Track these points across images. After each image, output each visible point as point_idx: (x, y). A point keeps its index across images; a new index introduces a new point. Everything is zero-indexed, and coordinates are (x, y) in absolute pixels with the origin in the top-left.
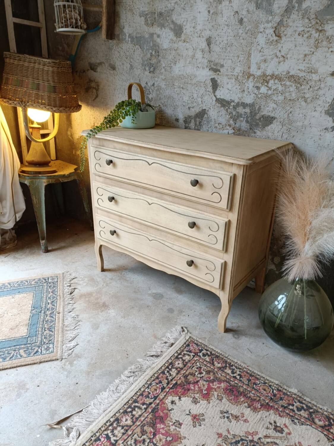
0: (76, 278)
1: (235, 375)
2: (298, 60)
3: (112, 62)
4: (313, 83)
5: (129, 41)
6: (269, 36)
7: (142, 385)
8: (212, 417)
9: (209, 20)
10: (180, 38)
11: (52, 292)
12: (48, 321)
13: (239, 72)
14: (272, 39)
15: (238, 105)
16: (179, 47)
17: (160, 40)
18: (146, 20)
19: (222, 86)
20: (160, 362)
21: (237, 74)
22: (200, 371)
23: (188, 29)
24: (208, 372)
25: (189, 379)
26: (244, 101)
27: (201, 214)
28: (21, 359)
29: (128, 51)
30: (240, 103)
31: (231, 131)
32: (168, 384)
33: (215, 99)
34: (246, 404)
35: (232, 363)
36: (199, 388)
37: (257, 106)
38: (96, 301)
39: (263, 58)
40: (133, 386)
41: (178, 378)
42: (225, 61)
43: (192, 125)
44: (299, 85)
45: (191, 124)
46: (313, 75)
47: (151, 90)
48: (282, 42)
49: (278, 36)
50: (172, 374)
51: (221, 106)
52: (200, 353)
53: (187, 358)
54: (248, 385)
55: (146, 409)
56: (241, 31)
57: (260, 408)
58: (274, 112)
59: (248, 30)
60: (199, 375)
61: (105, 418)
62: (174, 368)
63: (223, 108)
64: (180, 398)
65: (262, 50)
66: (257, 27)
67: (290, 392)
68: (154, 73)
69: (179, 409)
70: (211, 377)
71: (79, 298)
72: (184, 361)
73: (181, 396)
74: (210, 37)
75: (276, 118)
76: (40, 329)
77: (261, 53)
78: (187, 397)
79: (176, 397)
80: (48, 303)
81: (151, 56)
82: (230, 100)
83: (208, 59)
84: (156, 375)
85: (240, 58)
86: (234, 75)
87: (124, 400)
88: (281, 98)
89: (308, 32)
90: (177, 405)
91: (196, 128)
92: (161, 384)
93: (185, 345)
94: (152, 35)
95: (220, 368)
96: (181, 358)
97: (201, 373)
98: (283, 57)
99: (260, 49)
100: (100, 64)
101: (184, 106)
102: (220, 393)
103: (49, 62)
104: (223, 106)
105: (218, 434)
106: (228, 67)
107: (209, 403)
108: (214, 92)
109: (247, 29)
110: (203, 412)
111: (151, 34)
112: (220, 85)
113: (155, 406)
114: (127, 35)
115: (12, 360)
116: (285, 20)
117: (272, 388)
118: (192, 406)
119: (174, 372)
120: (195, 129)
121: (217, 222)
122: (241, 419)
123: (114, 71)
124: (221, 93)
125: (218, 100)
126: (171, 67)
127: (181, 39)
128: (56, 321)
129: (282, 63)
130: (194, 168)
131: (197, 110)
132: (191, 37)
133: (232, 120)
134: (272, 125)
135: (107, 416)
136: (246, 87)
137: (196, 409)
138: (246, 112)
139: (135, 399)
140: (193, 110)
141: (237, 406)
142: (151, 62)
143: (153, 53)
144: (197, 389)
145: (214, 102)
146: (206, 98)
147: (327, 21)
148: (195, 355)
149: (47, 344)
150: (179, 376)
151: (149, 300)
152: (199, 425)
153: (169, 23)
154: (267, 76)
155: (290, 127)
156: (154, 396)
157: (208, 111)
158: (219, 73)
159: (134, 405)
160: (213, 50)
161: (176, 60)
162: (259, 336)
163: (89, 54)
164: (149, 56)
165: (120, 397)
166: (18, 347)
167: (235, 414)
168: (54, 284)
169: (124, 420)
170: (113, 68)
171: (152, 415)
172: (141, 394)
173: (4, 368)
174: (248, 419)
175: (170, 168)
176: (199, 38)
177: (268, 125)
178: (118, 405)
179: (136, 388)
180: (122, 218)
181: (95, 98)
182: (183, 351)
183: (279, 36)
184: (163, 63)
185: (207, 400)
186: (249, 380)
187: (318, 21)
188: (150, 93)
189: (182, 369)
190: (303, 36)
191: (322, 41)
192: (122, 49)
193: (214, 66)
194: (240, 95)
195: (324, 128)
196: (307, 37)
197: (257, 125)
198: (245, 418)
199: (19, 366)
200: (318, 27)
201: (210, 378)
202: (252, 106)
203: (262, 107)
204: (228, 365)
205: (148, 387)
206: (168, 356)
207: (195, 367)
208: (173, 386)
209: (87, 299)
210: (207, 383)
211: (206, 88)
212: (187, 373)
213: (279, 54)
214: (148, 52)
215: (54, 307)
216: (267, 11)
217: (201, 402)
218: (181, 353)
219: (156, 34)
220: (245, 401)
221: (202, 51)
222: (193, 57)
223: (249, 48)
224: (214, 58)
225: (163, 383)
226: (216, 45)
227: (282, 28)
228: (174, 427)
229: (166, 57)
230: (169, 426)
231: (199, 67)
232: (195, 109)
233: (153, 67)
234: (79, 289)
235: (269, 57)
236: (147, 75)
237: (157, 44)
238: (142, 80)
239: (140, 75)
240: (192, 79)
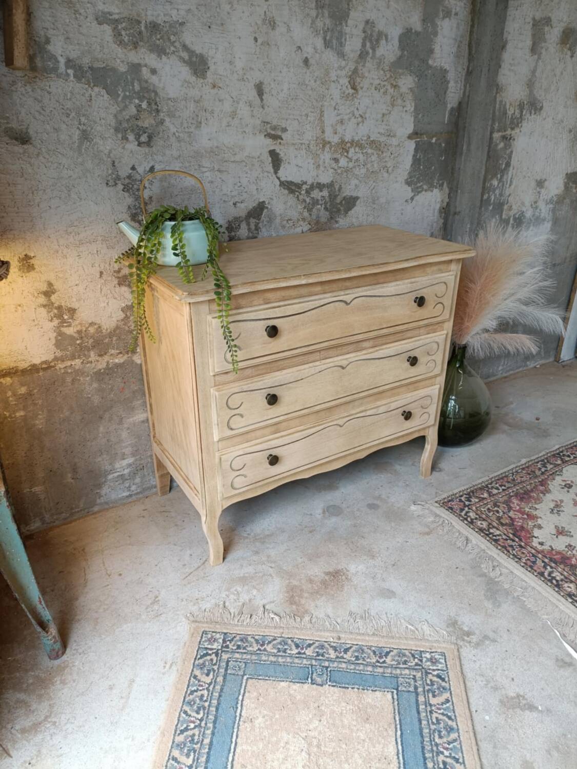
1: (500, 489)
2: (377, 121)
3: (14, 125)
4: (393, 149)
5: (68, 75)
6: (344, 88)
7: (515, 563)
8: (560, 521)
9: (257, 53)
10: (203, 79)
11: (262, 645)
12: (357, 656)
13: (310, 138)
14: (347, 92)
15: (312, 187)
16: (204, 96)
17: (160, 80)
18: (117, 35)
19: (287, 161)
20: (477, 538)
21: (308, 142)
22: (493, 511)
23: (218, 65)
25: (506, 523)
26: (320, 181)
27: (418, 341)
28: (454, 702)
29: (70, 99)
30: (315, 184)
31: (307, 228)
32: (514, 541)
33: (278, 183)
34: (541, 494)
36: (519, 518)
37: (336, 185)
39: (339, 118)
41: (504, 531)
42: (289, 122)
43: (243, 231)
44: (380, 153)
45: (240, 231)
46: (394, 139)
47: (146, 182)
48: (359, 97)
50: (498, 534)
51: (289, 193)
52: (465, 502)
53: (472, 515)
54: (515, 485)
55: (551, 567)
56: (307, 77)
57: (546, 488)
58: (356, 191)
59: (317, 77)
60: (501, 514)
62: (488, 530)
63: (291, 195)
64: (535, 537)
65: (337, 107)
66: (327, 73)
67: (526, 464)
68: (152, 147)
69: (550, 541)
71: (297, 606)
72: (476, 519)
73: (532, 535)
74: (260, 82)
75: (359, 198)
76: (381, 670)
77: (336, 111)
78: (533, 531)
79: (533, 539)
80: (299, 653)
81: (138, 111)
82: (301, 181)
83: (261, 119)
84: (499, 547)
85: (309, 118)
86: (304, 144)
87: (540, 584)
88: (363, 171)
89: (384, 86)
91: (251, 235)
92: (514, 547)
93: (451, 511)
94: (135, 68)
95: (490, 496)
96: (472, 519)
97: (497, 511)
98: (361, 116)
99: (334, 105)
101: (224, 201)
102: (527, 506)
104: (292, 192)
106: (294, 131)
108: (276, 172)
109: (316, 74)
110: (553, 525)
111: (133, 65)
112: (284, 160)
114: (62, 61)
116: (360, 68)
117: (520, 472)
118: (546, 531)
119: (495, 532)
120: (249, 238)
121: (437, 341)
122: (560, 503)
123: (25, 147)
124: (288, 173)
125: (282, 184)
126: (190, 134)
127: (206, 81)
129: (361, 124)
130: (412, 283)
131: (251, 204)
132: (227, 79)
133: (306, 210)
134: (355, 208)
136: (321, 160)
137: (549, 529)
138: (323, 197)
139: (539, 573)
140: (242, 206)
141: (543, 501)
142: (139, 124)
143: (144, 105)
144: (521, 521)
145: (278, 187)
146: (263, 183)
147: (400, 75)
148: (468, 507)
151: (339, 522)
152: (570, 533)
153: (175, 47)
154: (346, 143)
156: (533, 556)
157: (269, 203)
158: (282, 141)
159: (546, 576)
160: (268, 105)
161: (199, 120)
164: (133, 110)
166: (422, 707)
167: (554, 505)
168: (231, 640)
169: (569, 589)
170: (23, 139)
172: (529, 567)
176: (243, 83)
177: (350, 209)
179: (521, 570)
182: (460, 515)
183: (355, 89)
184: (171, 127)
185: (537, 518)
186: (509, 482)
187: (392, 75)
188: (145, 188)
189: (490, 524)
190: (379, 91)
191: (397, 99)
192: (48, 92)
193: (272, 130)
194: (314, 173)
196: (384, 93)
197: (339, 211)
198: (558, 501)
200: (392, 82)
201: (505, 507)
202: (330, 185)
203: (343, 186)
204: (486, 489)
205: (520, 559)
206: (468, 530)
207: (487, 513)
208: (517, 537)
210: (512, 511)
212: (497, 521)
213: (357, 113)
214: (131, 103)
216: (338, 54)
217: (539, 523)
218: (463, 517)
219: (146, 66)
220: (537, 493)
221: (250, 106)
222: (233, 115)
223: (320, 104)
224: (271, 116)
226: (272, 95)
227: (358, 78)
229: (177, 114)
230: (574, 554)
231: (247, 132)
232: (246, 205)
233: (146, 135)
234: (268, 603)
235: (346, 117)
236: (132, 152)
237: (152, 88)
238: (120, 162)
239: (114, 152)
240: (235, 154)
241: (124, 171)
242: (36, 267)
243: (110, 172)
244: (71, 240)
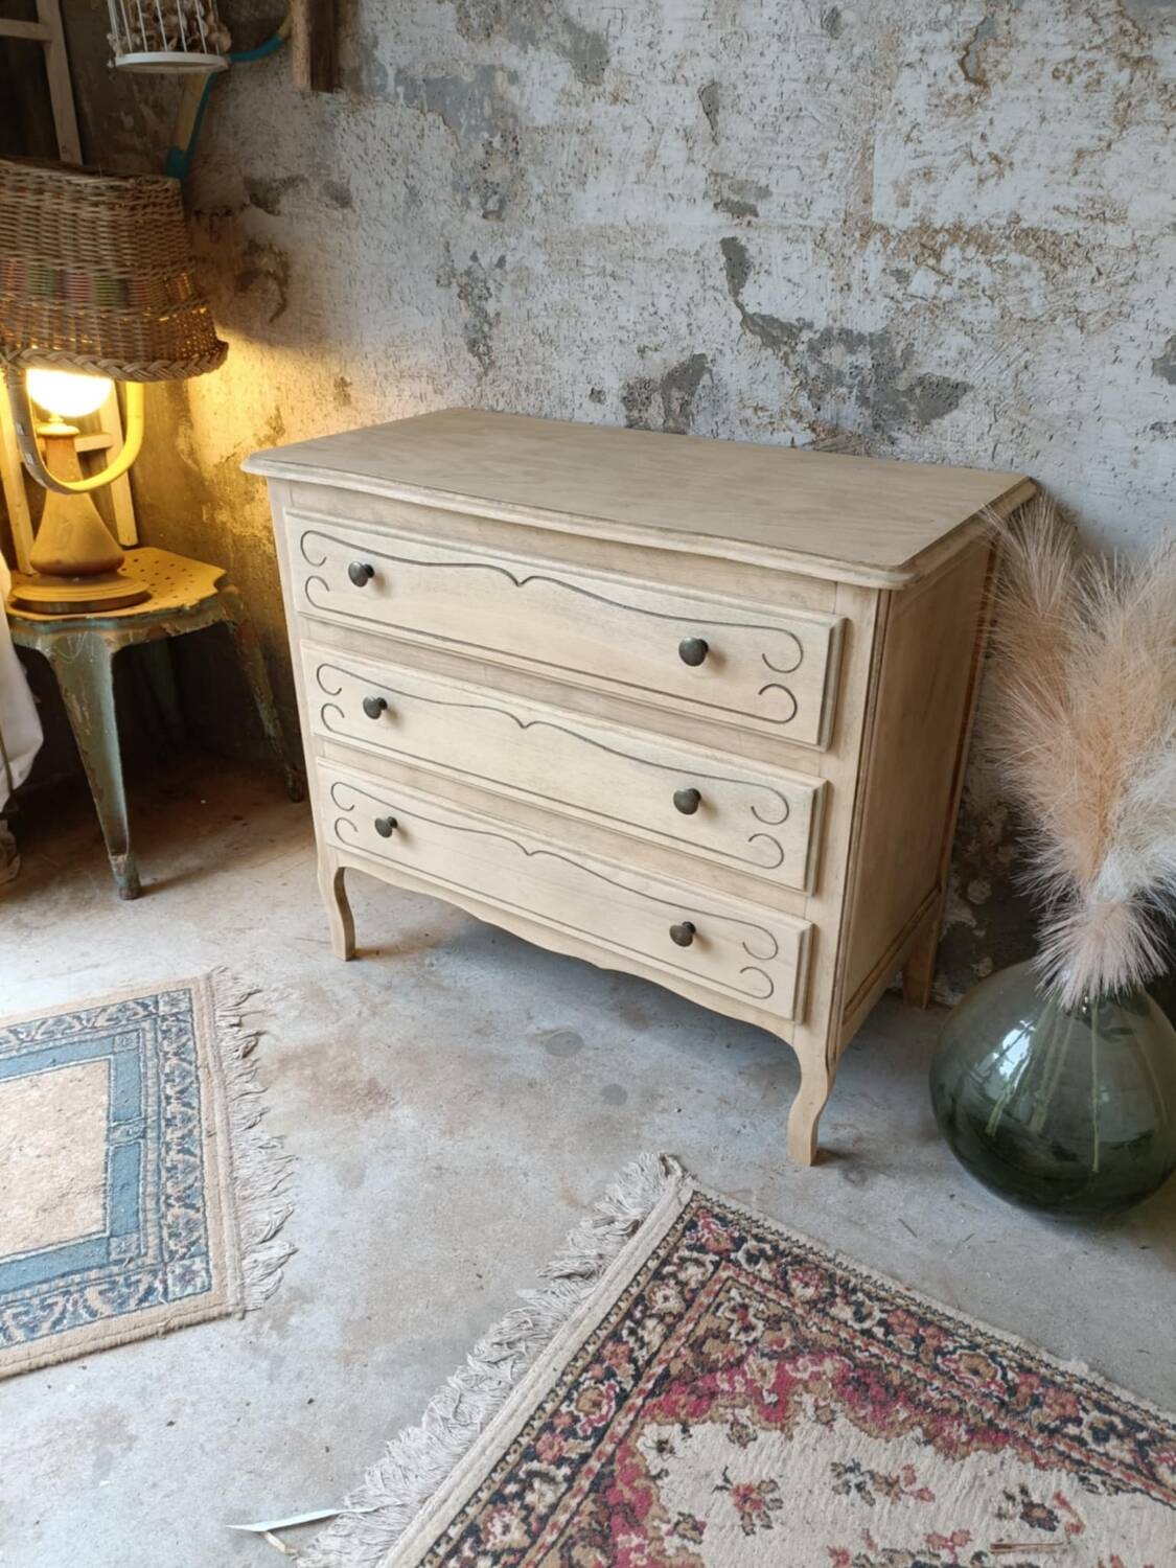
0: (259, 991)
1: (867, 1325)
2: (1053, 172)
3: (335, 178)
4: (1110, 259)
5: (397, 95)
6: (943, 80)
7: (547, 1390)
8: (806, 1493)
9: (710, 15)
10: (597, 85)
11: (176, 1054)
12: (175, 1167)
13: (829, 214)
14: (952, 91)
15: (827, 338)
16: (595, 122)
17: (522, 94)
18: (463, 16)
19: (766, 267)
20: (601, 1296)
21: (823, 225)
22: (743, 1318)
23: (626, 50)
24: (773, 1323)
25: (709, 1354)
26: (849, 326)
27: (721, 761)
28: (95, 1325)
29: (398, 136)
30: (835, 332)
31: (804, 437)
32: (637, 1377)
33: (740, 317)
34: (918, 1432)
35: (853, 1281)
36: (749, 1383)
37: (898, 342)
38: (340, 1079)
39: (917, 164)
40: (515, 1397)
41: (668, 1352)
42: (776, 173)
43: (655, 414)
44: (1056, 267)
45: (651, 410)
46: (1110, 229)
47: (491, 285)
48: (991, 103)
49: (976, 81)
50: (646, 1339)
51: (765, 345)
52: (737, 1251)
53: (692, 1274)
54: (917, 1358)
55: (570, 1479)
56: (832, 61)
57: (968, 1443)
58: (962, 366)
59: (861, 58)
60: (742, 1337)
61: (428, 1528)
62: (651, 1316)
63: (770, 351)
64: (685, 1430)
65: (915, 134)
66: (894, 45)
67: (1063, 1374)
68: (503, 220)
69: (687, 1470)
70: (784, 1341)
71: (279, 1069)
72: (682, 1284)
73: (690, 1421)
74: (713, 83)
75: (973, 387)
76: (150, 1204)
77: (910, 144)
78: (709, 1423)
79: (673, 1424)
80: (168, 1098)
81: (487, 153)
82: (798, 320)
83: (709, 166)
84: (591, 1348)
85: (830, 165)
86: (811, 229)
87: (488, 1452)
88: (988, 313)
89: (1090, 64)
90: (680, 1454)
91: (671, 423)
92: (612, 1382)
93: (680, 1227)
94: (487, 73)
95: (812, 1304)
96: (674, 1275)
97: (748, 1328)
98: (996, 159)
99: (906, 129)
100: (291, 182)
101: (621, 341)
102: (825, 1399)
103: (97, 188)
104: (771, 341)
105: (833, 1553)
106: (788, 196)
107: (791, 1438)
108: (735, 291)
109: (857, 51)
110: (773, 1476)
111: (484, 69)
112: (757, 263)
113: (603, 1466)
114: (391, 72)
115: (62, 1331)
116: (1001, 17)
117: (1000, 1364)
118: (731, 1457)
119: (652, 1332)
120: (666, 430)
121: (781, 790)
122: (907, 1490)
123: (345, 211)
124: (761, 296)
125: (749, 321)
126: (566, 197)
127: (601, 89)
128: (206, 1164)
129: (992, 182)
130: (688, 597)
131: (674, 358)
132: (641, 82)
133: (805, 394)
134: (955, 413)
135: (434, 1519)
136: (856, 272)
137: (749, 1466)
138: (856, 367)
139: (529, 1447)
140: (657, 357)
141: (888, 1441)
142: (487, 177)
143: (497, 142)
144: (740, 1388)
145: (736, 327)
146: (703, 313)
147: (1162, 25)
148: (721, 1259)
149: (183, 1258)
150: (674, 1344)
151: (530, 1061)
152: (763, 1526)
153: (551, 26)
154: (937, 232)
155: (1023, 419)
156: (595, 1430)
157: (713, 360)
158: (754, 219)
159: (525, 1467)
160: (729, 132)
161: (584, 171)
162: (935, 1171)
163: (243, 144)
164: (479, 152)
165: (471, 1441)
166: (77, 1278)
167: (883, 1472)
168: (178, 1020)
169: (497, 1528)
170: (343, 199)
171: (594, 1501)
172: (546, 1424)
173: (33, 1366)
174: (931, 1488)
175: (597, 597)
176: (674, 88)
177: (940, 415)
178: (470, 1475)
179: (524, 1405)
180: (418, 774)
181: (278, 314)
182: (676, 1248)
183: (979, 81)
184: (536, 181)
185: (782, 1429)
186: (919, 1341)
187: (1129, 25)
188: (491, 295)
189: (680, 1317)
190: (1070, 80)
191: (1142, 101)
192: (373, 126)
193: (734, 192)
194: (834, 303)
195: (1152, 422)
196: (1088, 86)
197: (901, 413)
198: (918, 1486)
199: (91, 1353)
200: (1126, 49)
201: (781, 1343)
202: (880, 341)
203: (918, 347)
204: (838, 1290)
205: (568, 1397)
206: (624, 1272)
207: (726, 1304)
208: (655, 1385)
209: (308, 1072)
210: (775, 1363)
211: (703, 277)
212: (700, 1331)
213: (978, 148)
214: (477, 138)
215: (190, 1112)
217: (762, 1435)
218: (670, 1255)
219: (502, 68)
220: (916, 1419)
221: (687, 138)
222: (651, 157)
223: (865, 127)
224: (733, 160)
225: (619, 1378)
226: (739, 113)
227: (990, 49)
228: (676, 1541)
229: (547, 157)
230: (661, 1539)
231: (676, 196)
232: (664, 356)
233: (497, 197)
234: (274, 1036)
235: (943, 162)
236: (473, 227)
237: (509, 109)
238: (455, 245)
239: (450, 227)
240: (649, 243)
241: (462, 263)
242: (352, 399)
243: (442, 261)
244: (391, 368)
